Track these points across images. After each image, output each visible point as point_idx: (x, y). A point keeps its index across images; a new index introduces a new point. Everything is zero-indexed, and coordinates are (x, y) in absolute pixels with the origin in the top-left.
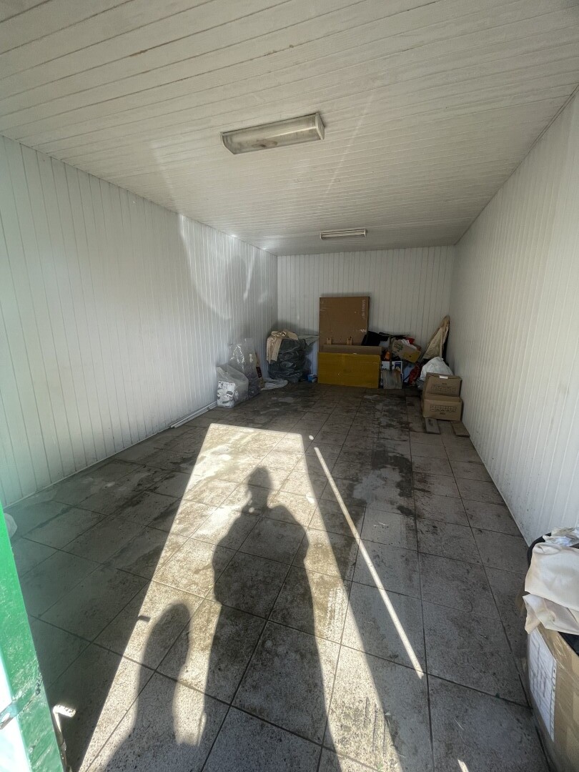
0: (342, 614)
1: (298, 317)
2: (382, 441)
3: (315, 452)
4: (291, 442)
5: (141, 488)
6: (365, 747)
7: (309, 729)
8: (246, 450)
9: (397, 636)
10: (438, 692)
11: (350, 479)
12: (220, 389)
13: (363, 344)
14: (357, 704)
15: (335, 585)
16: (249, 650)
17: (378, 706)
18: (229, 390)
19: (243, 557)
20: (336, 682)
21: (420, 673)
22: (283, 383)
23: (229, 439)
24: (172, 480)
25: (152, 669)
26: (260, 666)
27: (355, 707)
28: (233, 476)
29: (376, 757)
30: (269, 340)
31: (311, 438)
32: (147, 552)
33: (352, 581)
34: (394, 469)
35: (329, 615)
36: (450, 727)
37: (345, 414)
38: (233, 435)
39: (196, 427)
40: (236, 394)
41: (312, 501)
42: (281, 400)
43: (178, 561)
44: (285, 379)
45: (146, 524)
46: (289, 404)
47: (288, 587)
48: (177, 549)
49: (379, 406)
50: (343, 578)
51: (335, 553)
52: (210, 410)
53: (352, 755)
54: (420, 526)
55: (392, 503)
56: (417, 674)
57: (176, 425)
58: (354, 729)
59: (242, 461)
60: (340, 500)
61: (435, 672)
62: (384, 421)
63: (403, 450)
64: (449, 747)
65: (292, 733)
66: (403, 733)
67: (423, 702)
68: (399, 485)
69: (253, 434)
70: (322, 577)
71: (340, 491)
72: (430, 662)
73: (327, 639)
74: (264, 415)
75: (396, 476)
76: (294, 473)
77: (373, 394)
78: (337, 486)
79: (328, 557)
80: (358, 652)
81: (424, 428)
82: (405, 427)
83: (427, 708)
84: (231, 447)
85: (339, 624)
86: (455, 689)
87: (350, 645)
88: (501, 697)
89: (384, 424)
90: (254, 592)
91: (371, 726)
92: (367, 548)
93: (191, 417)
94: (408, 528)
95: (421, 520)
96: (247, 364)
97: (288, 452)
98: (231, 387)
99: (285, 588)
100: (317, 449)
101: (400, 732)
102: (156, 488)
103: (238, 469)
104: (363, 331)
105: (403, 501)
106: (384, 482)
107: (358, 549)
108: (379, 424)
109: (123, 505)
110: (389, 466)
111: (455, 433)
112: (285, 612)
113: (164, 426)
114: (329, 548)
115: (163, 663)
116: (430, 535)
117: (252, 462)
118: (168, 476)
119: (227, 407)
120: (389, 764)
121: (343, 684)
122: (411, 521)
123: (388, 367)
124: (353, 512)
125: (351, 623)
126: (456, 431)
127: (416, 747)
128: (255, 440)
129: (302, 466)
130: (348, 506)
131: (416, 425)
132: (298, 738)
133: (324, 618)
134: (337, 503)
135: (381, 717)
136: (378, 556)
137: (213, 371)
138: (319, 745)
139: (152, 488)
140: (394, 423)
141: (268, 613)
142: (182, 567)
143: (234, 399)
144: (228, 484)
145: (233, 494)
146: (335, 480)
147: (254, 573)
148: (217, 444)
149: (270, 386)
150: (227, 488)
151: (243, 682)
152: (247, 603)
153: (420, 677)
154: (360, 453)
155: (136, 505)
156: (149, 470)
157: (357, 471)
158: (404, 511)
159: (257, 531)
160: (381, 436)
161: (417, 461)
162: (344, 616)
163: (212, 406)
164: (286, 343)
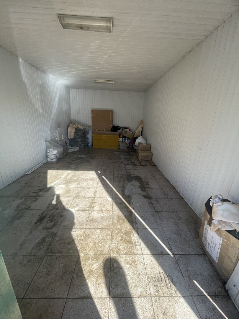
0: (139, 243)
1: (81, 118)
2: (128, 170)
3: (103, 178)
4: (91, 175)
5: (20, 209)
6: (165, 290)
7: (144, 293)
8: (71, 181)
9: (160, 245)
10: (179, 260)
11: (121, 188)
12: (48, 153)
13: (111, 131)
14: (157, 275)
15: (132, 232)
16: (108, 271)
17: (163, 273)
18: (54, 153)
19: (89, 230)
20: (146, 270)
21: (172, 255)
22: (77, 149)
23: (61, 177)
24: (37, 201)
25: (64, 298)
26: (115, 275)
27: (156, 277)
28: (70, 195)
29: (170, 292)
30: (69, 129)
31: (99, 172)
32: (38, 241)
33: (138, 229)
34: (136, 181)
35: (134, 245)
36: (187, 270)
37: (109, 161)
38: (62, 175)
39: (40, 173)
40: (58, 155)
41: (110, 199)
42: (79, 156)
43: (57, 241)
44: (78, 146)
45: (31, 227)
46: (84, 158)
47: (114, 238)
48: (54, 235)
49: (122, 156)
50: (134, 228)
51: (127, 219)
52: (44, 164)
53: (162, 295)
54: (152, 202)
55: (140, 194)
56: (171, 256)
57: (28, 173)
58: (159, 285)
59: (72, 187)
60: (121, 197)
61: (176, 253)
62: (126, 162)
63: (136, 173)
64: (189, 277)
65: (138, 297)
66: (175, 279)
67: (176, 265)
68: (140, 187)
69: (72, 173)
70: (126, 230)
71: (119, 193)
72: (173, 250)
73: (137, 254)
74: (74, 164)
75: (138, 184)
76: (98, 189)
77: (117, 152)
78: (117, 191)
79: (125, 221)
80: (150, 255)
81: (140, 163)
82: (134, 164)
83: (178, 267)
84: (63, 181)
85: (139, 247)
86: (183, 257)
87: (146, 254)
88: (196, 254)
89: (126, 163)
90: (100, 245)
91: (164, 281)
92: (138, 214)
93: (35, 168)
94: (149, 203)
95: (152, 199)
96: (61, 140)
97: (91, 180)
98: (55, 152)
99: (113, 239)
100: (103, 177)
101: (173, 279)
102: (29, 207)
103: (71, 191)
104: (110, 125)
105: (143, 193)
106: (134, 187)
107: (135, 215)
108: (124, 163)
109: (12, 220)
110: (133, 180)
111: (151, 165)
112: (117, 249)
113: (21, 174)
114: (124, 218)
115: (69, 293)
116: (157, 204)
117: (76, 187)
118: (34, 200)
119: (53, 162)
120: (175, 292)
121: (149, 269)
122: (149, 200)
123: (121, 141)
124: (128, 201)
125: (143, 245)
126: (151, 164)
127: (180, 282)
128: (74, 176)
129: (100, 184)
130: (124, 199)
131: (137, 163)
132: (141, 298)
133: (133, 246)
134: (120, 198)
135: (166, 276)
136: (143, 216)
137: (44, 144)
138: (150, 297)
139: (27, 207)
140: (129, 163)
141: (110, 252)
142: (61, 244)
143: (56, 157)
144: (69, 198)
145: (73, 203)
146: (116, 189)
147: (97, 236)
148: (55, 180)
149: (71, 150)
150: (69, 200)
151: (111, 285)
152: (99, 251)
153: (172, 256)
154: (121, 177)
155: (20, 218)
156: (21, 199)
157: (123, 184)
158: (146, 197)
159: (91, 217)
160: (127, 168)
161: (143, 177)
162: (140, 243)
163: (45, 161)
164: (77, 130)
